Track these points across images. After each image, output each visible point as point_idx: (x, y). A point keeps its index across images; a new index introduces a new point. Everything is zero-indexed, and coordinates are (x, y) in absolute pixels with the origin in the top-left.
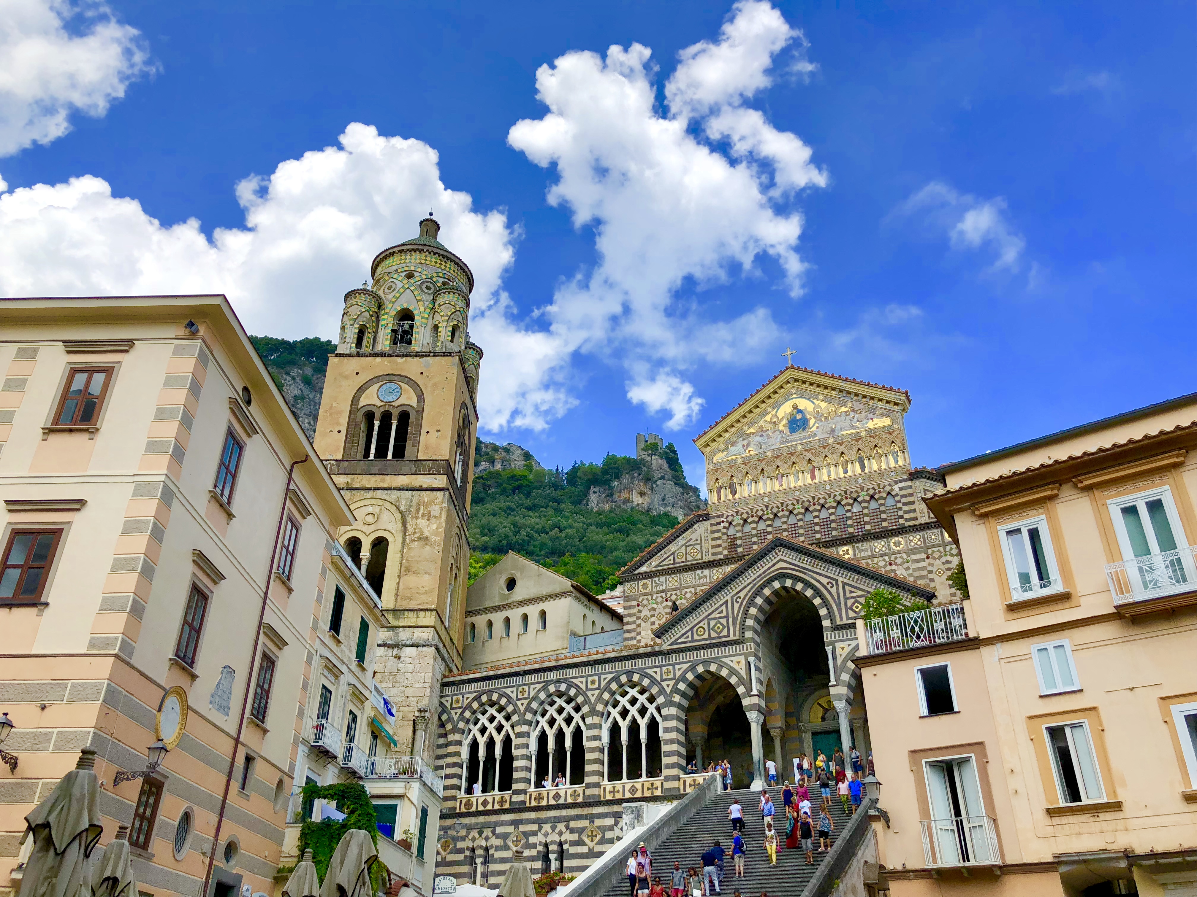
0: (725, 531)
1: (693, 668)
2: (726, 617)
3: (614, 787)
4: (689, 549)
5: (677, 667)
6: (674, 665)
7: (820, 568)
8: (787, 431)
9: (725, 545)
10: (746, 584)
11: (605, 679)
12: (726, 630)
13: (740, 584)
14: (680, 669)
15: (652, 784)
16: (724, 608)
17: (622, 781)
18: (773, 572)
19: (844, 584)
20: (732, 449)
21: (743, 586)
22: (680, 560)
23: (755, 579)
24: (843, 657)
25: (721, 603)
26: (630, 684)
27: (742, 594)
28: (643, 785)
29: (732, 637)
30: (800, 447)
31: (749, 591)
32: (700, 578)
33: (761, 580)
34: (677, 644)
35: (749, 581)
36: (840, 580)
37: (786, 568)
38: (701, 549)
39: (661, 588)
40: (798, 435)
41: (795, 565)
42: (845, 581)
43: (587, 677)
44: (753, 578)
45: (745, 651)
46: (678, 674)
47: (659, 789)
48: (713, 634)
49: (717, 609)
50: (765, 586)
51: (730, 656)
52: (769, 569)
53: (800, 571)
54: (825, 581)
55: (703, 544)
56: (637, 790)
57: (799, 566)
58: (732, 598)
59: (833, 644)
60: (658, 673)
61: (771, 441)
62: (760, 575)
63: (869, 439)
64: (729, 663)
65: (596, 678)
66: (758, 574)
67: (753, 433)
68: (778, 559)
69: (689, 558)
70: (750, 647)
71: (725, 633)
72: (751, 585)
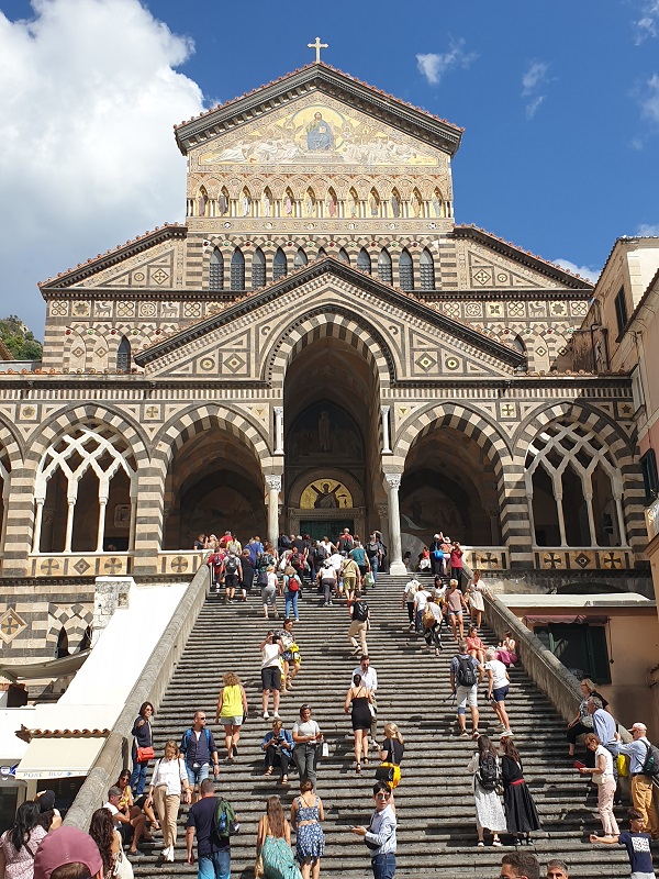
0: (208, 256)
1: (192, 411)
2: (247, 351)
3: (50, 561)
4: (152, 271)
5: (168, 406)
6: (163, 403)
7: (381, 307)
8: (305, 144)
9: (207, 274)
10: (279, 311)
11: (48, 410)
12: (245, 366)
13: (270, 310)
14: (171, 410)
15: (113, 560)
16: (245, 337)
17: (64, 553)
18: (319, 302)
19: (412, 332)
20: (228, 151)
21: (274, 314)
22: (139, 284)
23: (292, 308)
24: (402, 421)
25: (239, 331)
26: (88, 421)
27: (272, 325)
28: (98, 561)
29: (253, 378)
30: (320, 170)
31: (282, 322)
32: (166, 311)
33: (301, 310)
34: (170, 376)
35: (283, 309)
36: (407, 325)
37: (336, 300)
38: (172, 273)
39: (107, 315)
40: (319, 154)
41: (349, 298)
42: (414, 328)
43: (18, 404)
44: (289, 306)
45: (271, 397)
46: (167, 416)
47: (125, 568)
48: (225, 370)
49: (234, 338)
50: (306, 319)
51: (248, 401)
52: (312, 297)
53: (355, 307)
54: (387, 324)
55: (175, 269)
56: (88, 566)
57: (353, 300)
58: (257, 327)
59: (391, 403)
60: (138, 411)
61: (283, 154)
62: (300, 304)
63: (409, 178)
64: (247, 410)
65: (35, 407)
66: (296, 302)
67: (259, 138)
68: (326, 287)
69: (153, 283)
70: (278, 393)
71: (243, 370)
72: (286, 314)
